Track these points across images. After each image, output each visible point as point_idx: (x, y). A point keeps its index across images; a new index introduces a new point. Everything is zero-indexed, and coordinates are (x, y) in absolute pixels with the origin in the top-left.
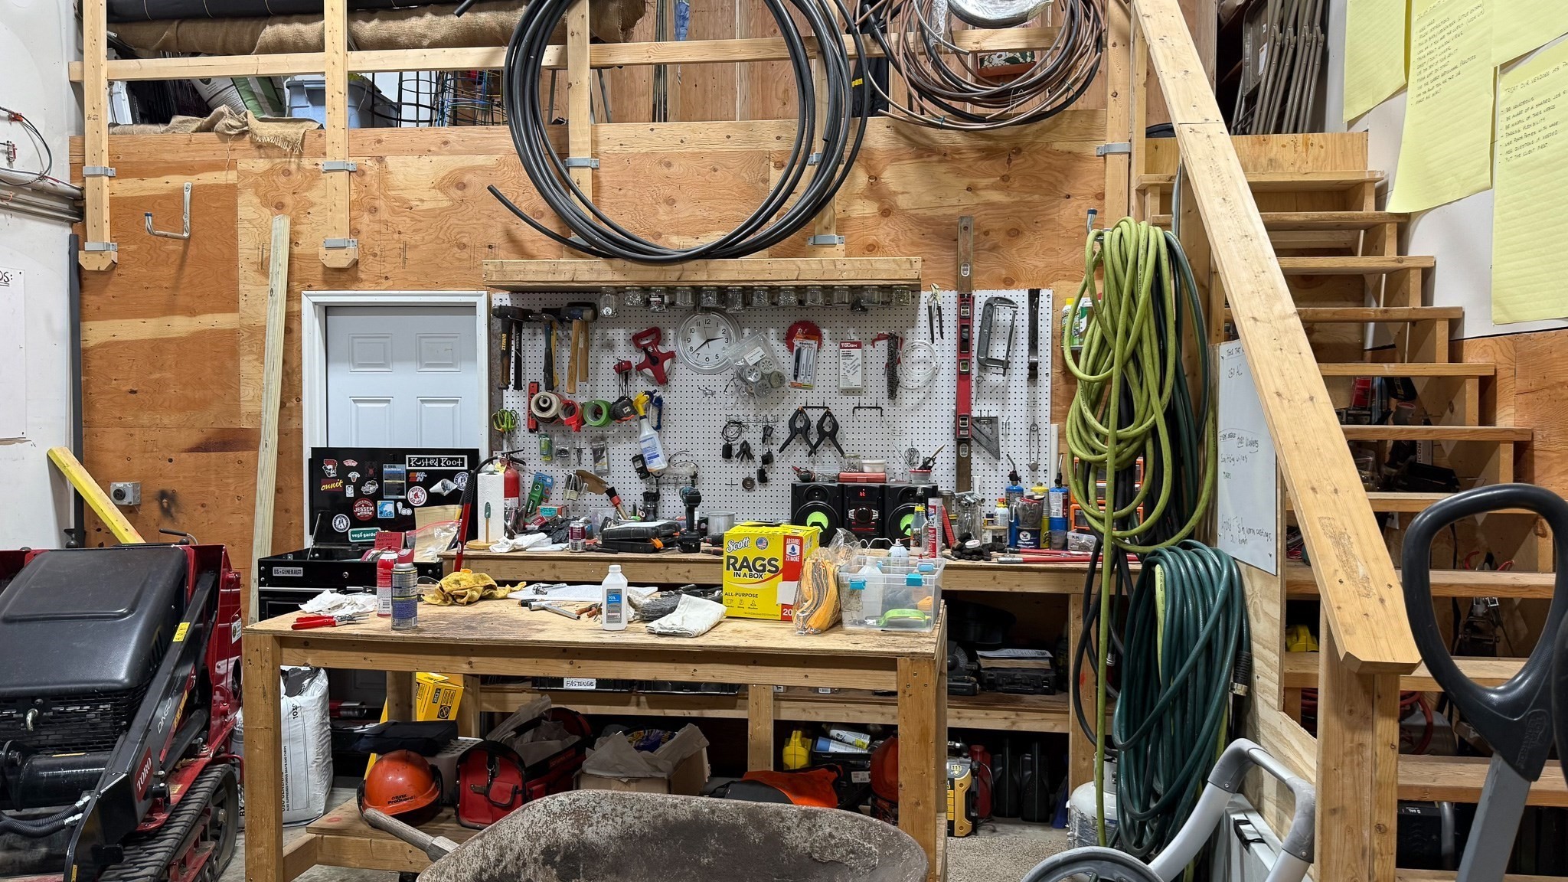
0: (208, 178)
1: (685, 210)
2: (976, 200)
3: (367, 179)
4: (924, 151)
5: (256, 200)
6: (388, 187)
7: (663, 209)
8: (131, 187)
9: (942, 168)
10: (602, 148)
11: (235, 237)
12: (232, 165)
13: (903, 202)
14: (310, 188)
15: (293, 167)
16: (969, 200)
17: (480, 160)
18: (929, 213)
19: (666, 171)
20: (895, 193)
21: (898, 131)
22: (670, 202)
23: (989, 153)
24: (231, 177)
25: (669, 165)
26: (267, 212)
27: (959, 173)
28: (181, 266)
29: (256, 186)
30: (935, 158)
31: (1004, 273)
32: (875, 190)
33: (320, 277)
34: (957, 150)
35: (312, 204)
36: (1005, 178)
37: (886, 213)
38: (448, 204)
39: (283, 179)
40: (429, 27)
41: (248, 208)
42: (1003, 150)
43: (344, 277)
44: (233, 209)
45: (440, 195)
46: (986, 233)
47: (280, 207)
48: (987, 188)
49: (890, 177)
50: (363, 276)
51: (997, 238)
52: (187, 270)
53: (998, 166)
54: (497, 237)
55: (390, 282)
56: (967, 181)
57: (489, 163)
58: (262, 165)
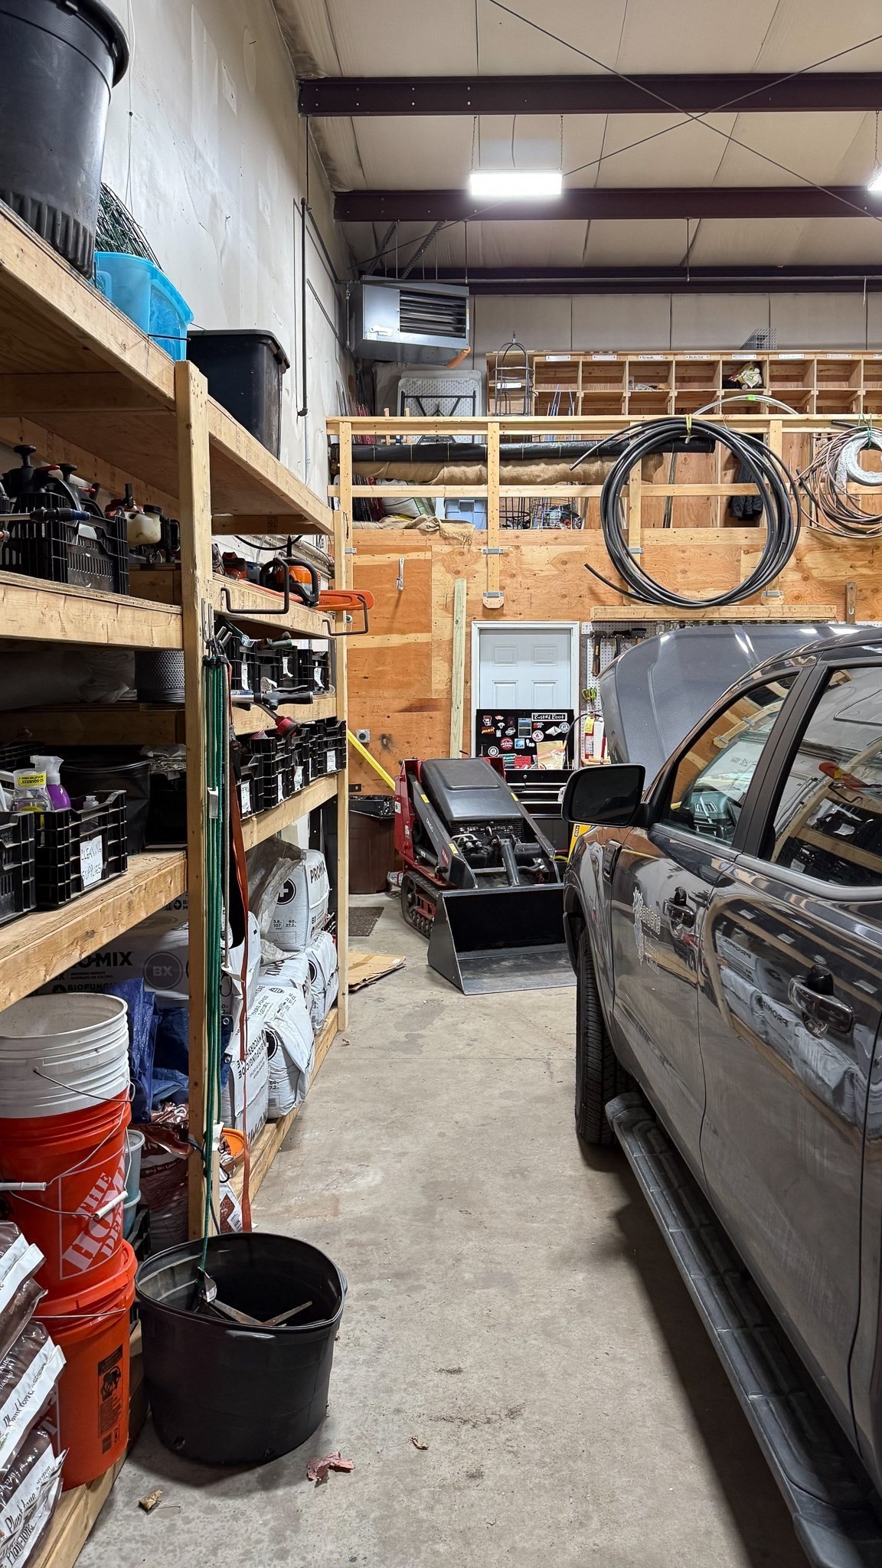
0: (413, 556)
1: (692, 577)
2: (855, 573)
3: (509, 559)
4: (827, 546)
5: (443, 569)
6: (521, 563)
7: (679, 576)
8: (365, 560)
9: (837, 555)
10: (645, 542)
11: (430, 589)
12: (430, 549)
13: (815, 573)
14: (476, 562)
15: (466, 550)
16: (851, 573)
17: (576, 548)
18: (830, 579)
19: (682, 555)
20: (812, 568)
21: (813, 535)
22: (684, 572)
23: (862, 548)
24: (428, 555)
25: (684, 552)
26: (449, 576)
27: (846, 558)
28: (397, 606)
29: (443, 561)
30: (833, 550)
31: (869, 612)
32: (799, 566)
33: (481, 613)
34: (845, 546)
35: (477, 572)
36: (870, 562)
37: (806, 579)
38: (557, 572)
39: (459, 557)
40: (542, 471)
41: (438, 573)
42: (869, 547)
43: (495, 613)
44: (429, 573)
45: (552, 568)
46: (861, 591)
47: (457, 572)
48: (861, 566)
49: (808, 560)
50: (505, 612)
51: (868, 593)
52: (400, 608)
53: (867, 555)
54: (585, 592)
55: (522, 616)
56: (850, 563)
57: (580, 550)
58: (447, 549)
